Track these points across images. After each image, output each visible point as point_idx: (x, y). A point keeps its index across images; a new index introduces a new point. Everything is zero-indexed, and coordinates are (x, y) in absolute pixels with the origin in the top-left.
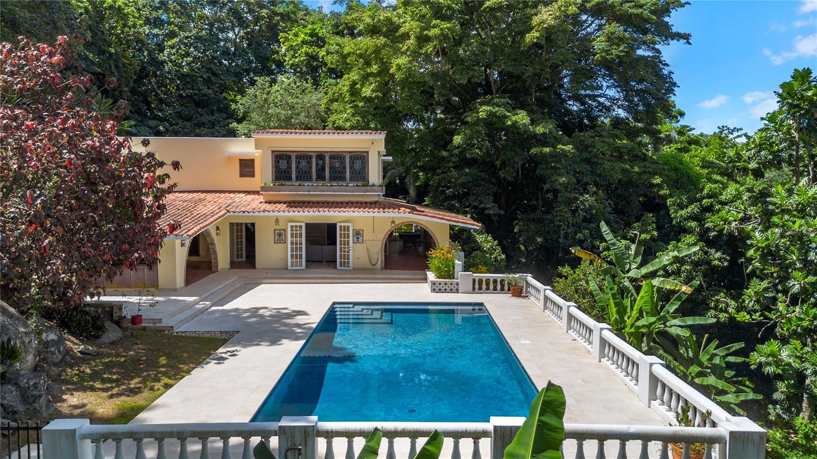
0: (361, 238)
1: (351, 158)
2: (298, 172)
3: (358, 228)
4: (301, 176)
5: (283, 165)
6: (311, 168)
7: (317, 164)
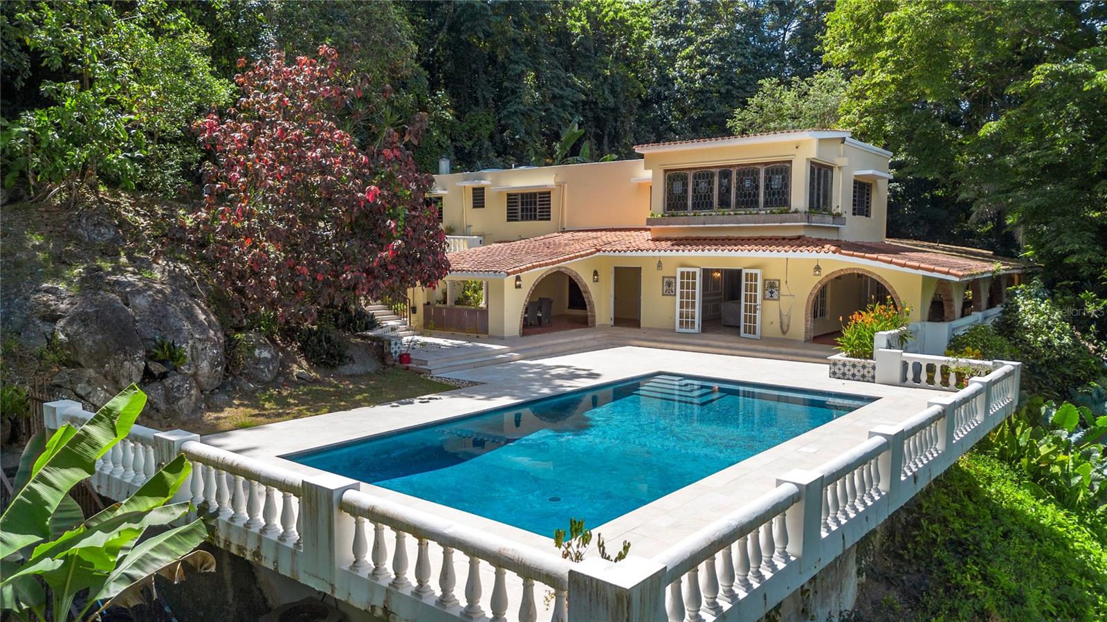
0: (776, 293)
1: (767, 172)
2: (695, 197)
3: (772, 276)
4: (699, 203)
5: (678, 188)
6: (712, 190)
7: (720, 185)
